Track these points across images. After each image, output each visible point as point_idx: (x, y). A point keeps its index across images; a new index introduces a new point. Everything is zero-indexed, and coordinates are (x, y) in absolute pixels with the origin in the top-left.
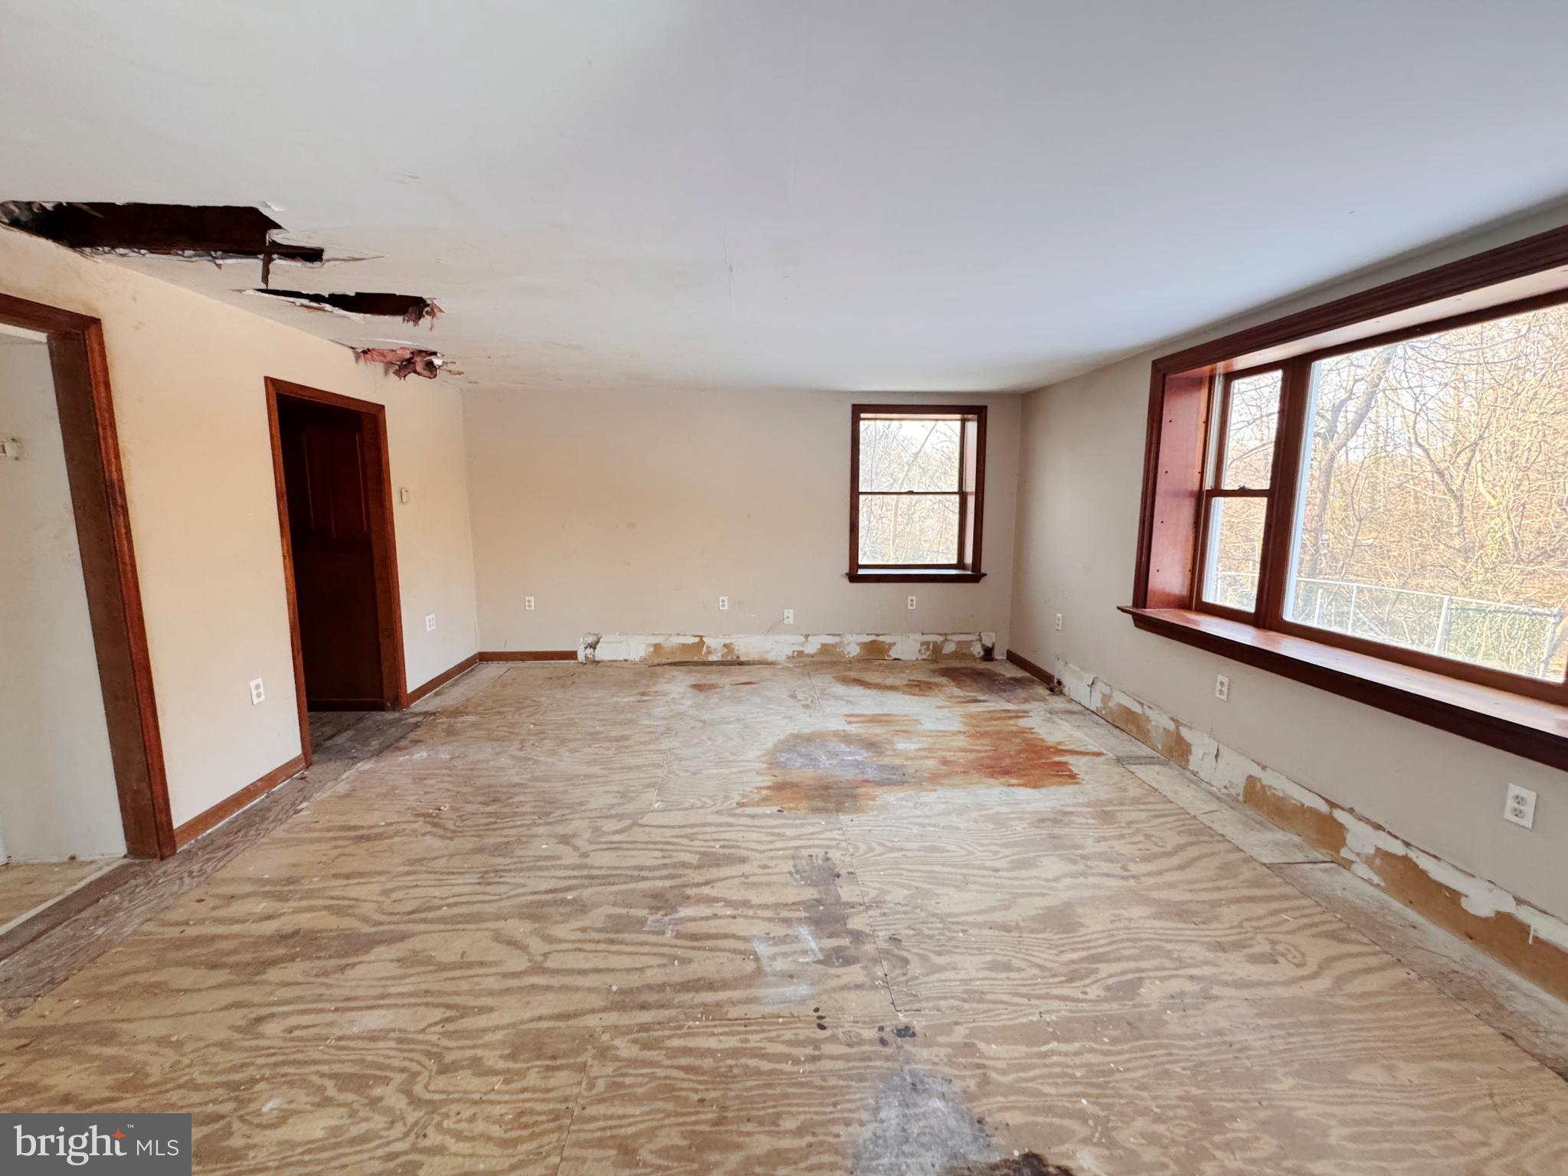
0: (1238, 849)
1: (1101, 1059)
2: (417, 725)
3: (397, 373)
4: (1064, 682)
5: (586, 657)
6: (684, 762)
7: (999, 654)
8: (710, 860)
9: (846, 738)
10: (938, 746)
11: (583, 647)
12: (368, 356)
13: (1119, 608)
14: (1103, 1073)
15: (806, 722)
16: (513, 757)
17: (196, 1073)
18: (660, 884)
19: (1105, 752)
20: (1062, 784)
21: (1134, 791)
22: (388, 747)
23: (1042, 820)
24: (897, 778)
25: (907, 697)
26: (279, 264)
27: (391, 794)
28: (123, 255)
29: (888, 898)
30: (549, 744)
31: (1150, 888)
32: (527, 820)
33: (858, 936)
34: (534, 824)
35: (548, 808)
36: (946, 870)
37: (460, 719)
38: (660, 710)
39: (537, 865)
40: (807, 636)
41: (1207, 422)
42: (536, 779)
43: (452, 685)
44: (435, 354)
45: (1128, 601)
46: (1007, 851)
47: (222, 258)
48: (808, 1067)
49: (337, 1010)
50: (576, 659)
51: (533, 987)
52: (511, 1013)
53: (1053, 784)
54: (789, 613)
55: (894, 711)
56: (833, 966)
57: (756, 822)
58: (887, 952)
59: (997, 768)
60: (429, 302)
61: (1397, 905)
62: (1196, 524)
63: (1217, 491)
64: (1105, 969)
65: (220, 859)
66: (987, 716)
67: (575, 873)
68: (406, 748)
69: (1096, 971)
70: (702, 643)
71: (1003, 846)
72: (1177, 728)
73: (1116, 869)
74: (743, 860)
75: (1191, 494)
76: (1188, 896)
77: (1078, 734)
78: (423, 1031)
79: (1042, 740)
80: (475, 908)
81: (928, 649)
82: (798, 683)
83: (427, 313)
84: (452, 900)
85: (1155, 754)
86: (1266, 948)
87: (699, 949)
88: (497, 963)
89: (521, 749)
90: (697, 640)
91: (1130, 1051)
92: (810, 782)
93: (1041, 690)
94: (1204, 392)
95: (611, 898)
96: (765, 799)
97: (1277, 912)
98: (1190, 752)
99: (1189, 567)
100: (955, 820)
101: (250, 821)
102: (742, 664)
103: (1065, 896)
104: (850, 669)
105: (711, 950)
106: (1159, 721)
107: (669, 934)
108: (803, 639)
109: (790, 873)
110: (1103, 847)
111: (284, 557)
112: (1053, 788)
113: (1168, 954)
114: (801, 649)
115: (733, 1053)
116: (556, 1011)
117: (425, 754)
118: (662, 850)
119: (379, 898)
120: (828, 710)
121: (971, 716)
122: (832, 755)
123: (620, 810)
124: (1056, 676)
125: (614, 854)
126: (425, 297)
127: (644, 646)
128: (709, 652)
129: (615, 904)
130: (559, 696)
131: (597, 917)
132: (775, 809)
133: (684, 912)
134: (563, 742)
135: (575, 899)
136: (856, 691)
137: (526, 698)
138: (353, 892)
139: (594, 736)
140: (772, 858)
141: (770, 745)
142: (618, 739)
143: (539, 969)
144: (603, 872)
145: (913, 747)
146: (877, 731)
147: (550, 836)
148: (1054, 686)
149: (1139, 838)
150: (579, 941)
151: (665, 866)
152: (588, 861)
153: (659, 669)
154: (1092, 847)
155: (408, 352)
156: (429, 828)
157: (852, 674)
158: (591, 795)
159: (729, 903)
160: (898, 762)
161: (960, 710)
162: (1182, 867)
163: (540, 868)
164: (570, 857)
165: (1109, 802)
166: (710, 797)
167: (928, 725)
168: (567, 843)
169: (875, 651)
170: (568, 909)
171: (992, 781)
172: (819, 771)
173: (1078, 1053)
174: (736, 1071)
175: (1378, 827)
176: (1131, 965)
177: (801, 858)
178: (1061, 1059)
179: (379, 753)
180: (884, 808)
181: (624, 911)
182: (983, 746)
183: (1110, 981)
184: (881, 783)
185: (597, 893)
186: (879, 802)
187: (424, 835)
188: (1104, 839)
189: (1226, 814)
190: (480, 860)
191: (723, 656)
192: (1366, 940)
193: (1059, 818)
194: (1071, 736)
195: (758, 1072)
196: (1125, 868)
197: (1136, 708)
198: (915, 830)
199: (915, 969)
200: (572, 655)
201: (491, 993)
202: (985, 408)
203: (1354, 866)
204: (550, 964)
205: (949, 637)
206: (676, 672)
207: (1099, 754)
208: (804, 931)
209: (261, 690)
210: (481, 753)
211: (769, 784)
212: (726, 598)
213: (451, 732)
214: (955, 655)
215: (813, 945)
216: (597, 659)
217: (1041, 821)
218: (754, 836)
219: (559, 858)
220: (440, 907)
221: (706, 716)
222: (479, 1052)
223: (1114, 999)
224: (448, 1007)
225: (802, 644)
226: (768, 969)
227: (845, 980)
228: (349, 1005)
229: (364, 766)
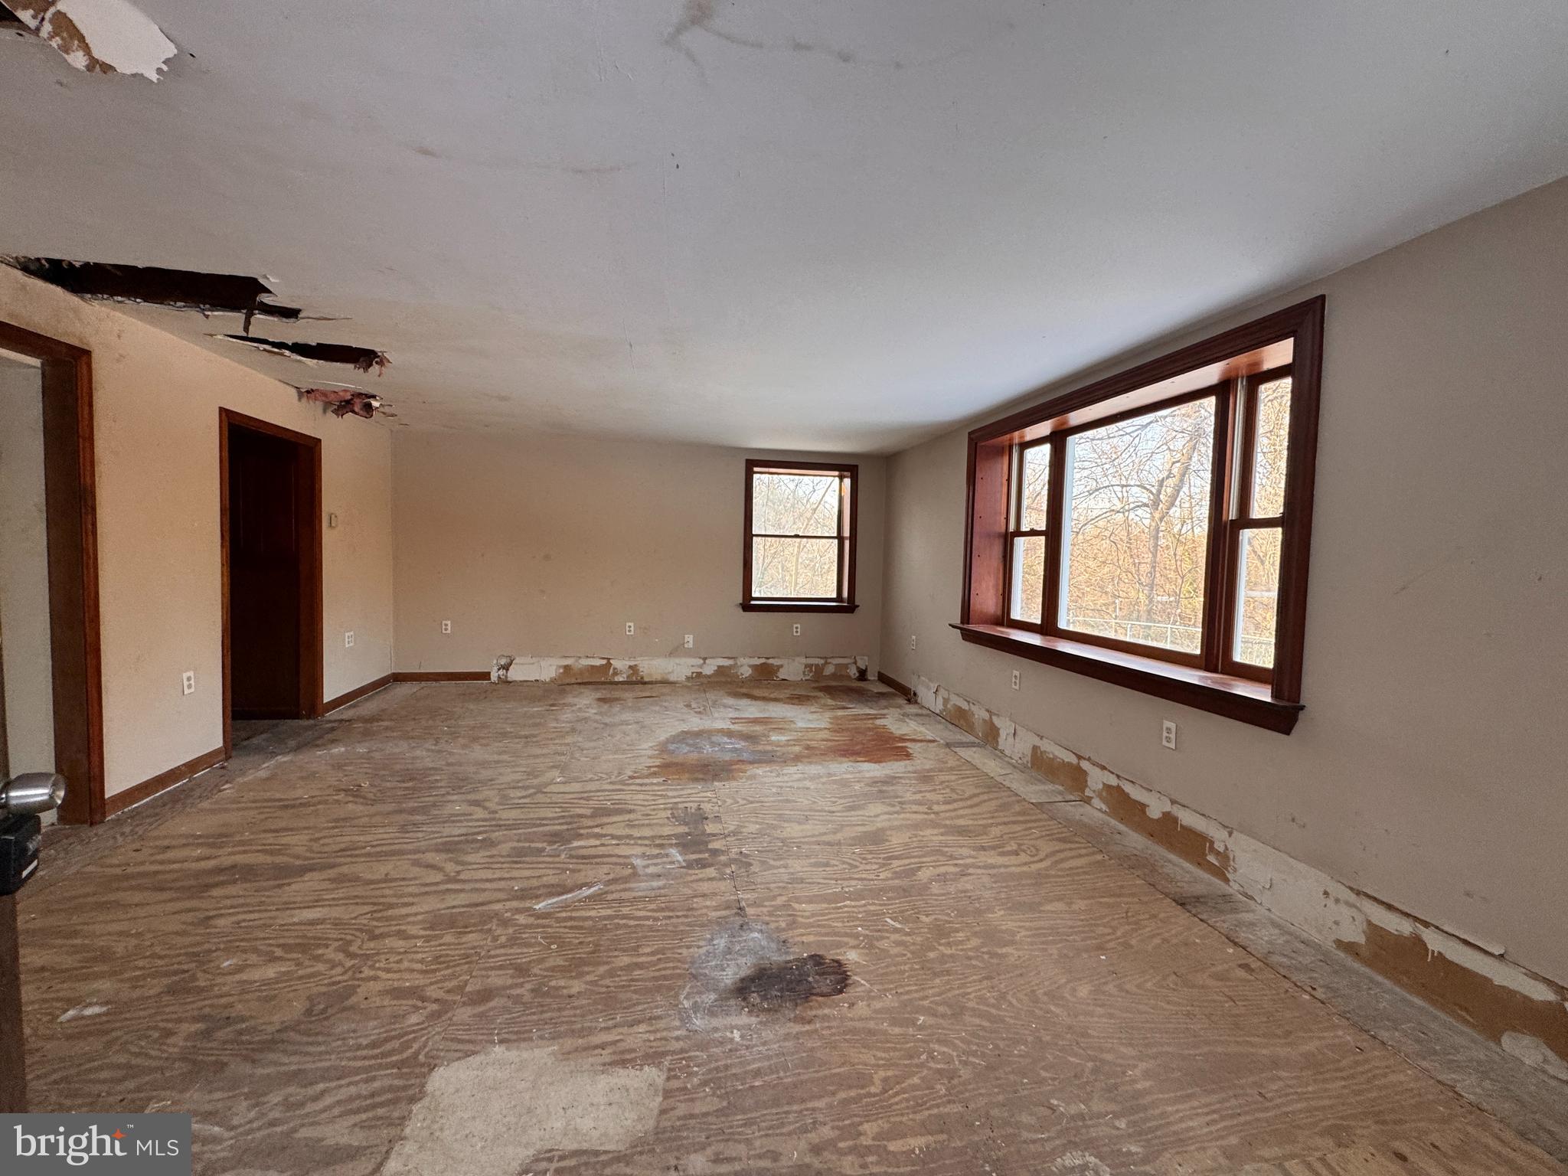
0: (1017, 795)
1: (878, 908)
2: (333, 729)
3: (335, 412)
4: (918, 692)
5: (499, 677)
6: (585, 752)
7: (872, 676)
8: (601, 812)
9: (729, 734)
10: (805, 738)
11: (496, 668)
12: (313, 395)
13: (950, 625)
14: (877, 915)
15: (695, 723)
16: (428, 750)
17: (158, 949)
18: (559, 827)
19: (938, 739)
20: (897, 760)
21: (952, 763)
22: (306, 745)
23: (877, 782)
24: (768, 758)
25: (786, 706)
26: (259, 317)
27: (312, 776)
28: (119, 302)
29: (744, 830)
30: (461, 741)
31: (943, 819)
32: (443, 791)
33: (715, 852)
34: (448, 793)
35: (460, 783)
36: (792, 813)
37: (376, 724)
38: (567, 715)
39: (452, 819)
40: (705, 659)
41: (1009, 480)
42: (448, 764)
43: (366, 700)
44: (374, 397)
45: (957, 621)
46: (843, 801)
47: (210, 310)
48: (664, 922)
49: (277, 910)
50: (490, 679)
51: (448, 890)
52: (430, 904)
53: (890, 761)
54: (689, 639)
55: (773, 715)
56: (693, 868)
57: (643, 788)
58: (735, 860)
59: (849, 751)
60: (380, 354)
61: (1113, 822)
62: (1005, 557)
63: (1019, 533)
64: (896, 863)
65: (151, 824)
66: (850, 717)
67: (485, 824)
68: (324, 745)
69: (891, 864)
70: (609, 664)
71: (840, 798)
72: (991, 717)
73: (923, 809)
74: (630, 811)
75: (999, 535)
76: (971, 822)
77: (922, 729)
78: (355, 918)
79: (892, 733)
80: (397, 847)
81: (811, 671)
82: (693, 696)
83: (377, 363)
84: (375, 843)
85: (977, 741)
86: (1015, 847)
87: (587, 864)
88: (415, 878)
89: (435, 745)
90: (604, 662)
91: (900, 903)
92: (693, 762)
93: (902, 701)
94: (1006, 459)
95: (517, 837)
96: (654, 774)
97: (1030, 828)
98: (998, 735)
99: (1001, 592)
100: (808, 784)
101: (175, 798)
102: (645, 683)
103: (879, 825)
104: (741, 687)
105: (597, 864)
106: (980, 714)
107: (563, 856)
108: (702, 661)
109: (668, 818)
110: (918, 797)
111: (223, 565)
112: (889, 763)
113: (943, 854)
114: (699, 670)
115: (609, 917)
116: (467, 903)
117: (343, 749)
118: (561, 807)
119: (308, 844)
120: (716, 715)
121: (836, 718)
122: (713, 744)
123: (527, 783)
124: (913, 689)
125: (519, 811)
126: (376, 349)
127: (554, 668)
128: (615, 673)
129: (519, 841)
130: (471, 707)
131: (505, 848)
132: (661, 780)
133: (576, 844)
134: (475, 739)
135: (484, 840)
136: (744, 702)
137: (440, 708)
138: (284, 841)
139: (504, 735)
140: (654, 810)
141: (663, 738)
142: (526, 737)
143: (450, 880)
144: (511, 822)
145: (784, 738)
146: (758, 728)
147: (464, 801)
148: (909, 696)
149: (948, 790)
150: (488, 863)
151: (563, 817)
152: (497, 816)
153: (568, 688)
154: (909, 796)
155: (349, 394)
156: (351, 799)
157: (744, 690)
158: (500, 774)
159: (613, 837)
160: (769, 748)
161: (828, 714)
162: (971, 807)
163: (454, 822)
164: (480, 813)
165: (929, 771)
166: (606, 774)
167: (801, 724)
168: (479, 806)
169: (765, 674)
170: (478, 845)
171: (844, 759)
172: (702, 755)
173: (865, 905)
174: (609, 926)
175: (1104, 768)
176: (916, 860)
177: (678, 809)
178: (849, 909)
179: (297, 749)
180: (753, 777)
181: (527, 845)
182: (842, 738)
183: (898, 869)
184: (751, 763)
185: (504, 835)
186: (748, 773)
187: (347, 803)
188: (921, 792)
189: (1017, 775)
190: (401, 818)
191: (628, 677)
192: (1083, 841)
193: (890, 780)
194: (915, 730)
195: (626, 926)
196: (930, 808)
197: (965, 706)
198: (774, 790)
199: (755, 868)
200: (486, 676)
201: (411, 895)
202: (856, 466)
203: (1093, 800)
204: (462, 877)
205: (829, 661)
206: (582, 689)
207: (934, 741)
208: (673, 851)
209: (192, 682)
210: (401, 748)
211: (658, 764)
212: (632, 624)
213: (367, 734)
214: (834, 676)
215: (680, 858)
216: (509, 679)
217: (875, 782)
218: (641, 797)
219: (470, 815)
220: (365, 848)
221: (607, 720)
222: (403, 928)
223: (896, 878)
224: (374, 904)
225: (701, 666)
226: (641, 873)
227: (700, 876)
228: (288, 906)
229: (281, 759)
